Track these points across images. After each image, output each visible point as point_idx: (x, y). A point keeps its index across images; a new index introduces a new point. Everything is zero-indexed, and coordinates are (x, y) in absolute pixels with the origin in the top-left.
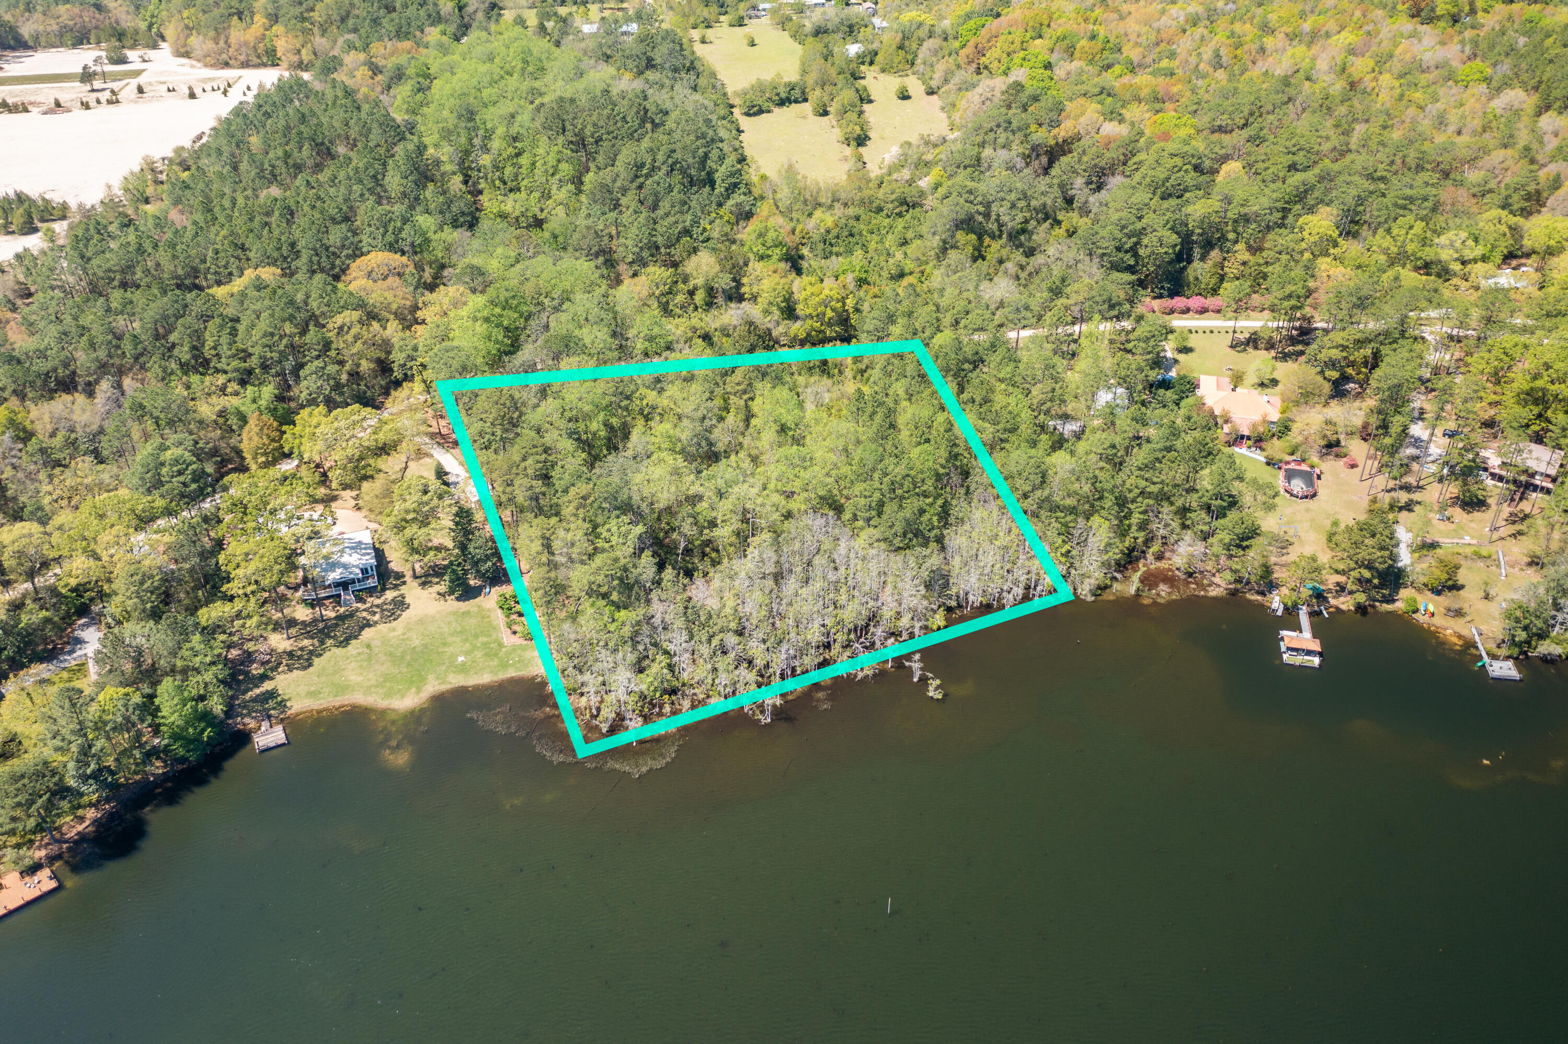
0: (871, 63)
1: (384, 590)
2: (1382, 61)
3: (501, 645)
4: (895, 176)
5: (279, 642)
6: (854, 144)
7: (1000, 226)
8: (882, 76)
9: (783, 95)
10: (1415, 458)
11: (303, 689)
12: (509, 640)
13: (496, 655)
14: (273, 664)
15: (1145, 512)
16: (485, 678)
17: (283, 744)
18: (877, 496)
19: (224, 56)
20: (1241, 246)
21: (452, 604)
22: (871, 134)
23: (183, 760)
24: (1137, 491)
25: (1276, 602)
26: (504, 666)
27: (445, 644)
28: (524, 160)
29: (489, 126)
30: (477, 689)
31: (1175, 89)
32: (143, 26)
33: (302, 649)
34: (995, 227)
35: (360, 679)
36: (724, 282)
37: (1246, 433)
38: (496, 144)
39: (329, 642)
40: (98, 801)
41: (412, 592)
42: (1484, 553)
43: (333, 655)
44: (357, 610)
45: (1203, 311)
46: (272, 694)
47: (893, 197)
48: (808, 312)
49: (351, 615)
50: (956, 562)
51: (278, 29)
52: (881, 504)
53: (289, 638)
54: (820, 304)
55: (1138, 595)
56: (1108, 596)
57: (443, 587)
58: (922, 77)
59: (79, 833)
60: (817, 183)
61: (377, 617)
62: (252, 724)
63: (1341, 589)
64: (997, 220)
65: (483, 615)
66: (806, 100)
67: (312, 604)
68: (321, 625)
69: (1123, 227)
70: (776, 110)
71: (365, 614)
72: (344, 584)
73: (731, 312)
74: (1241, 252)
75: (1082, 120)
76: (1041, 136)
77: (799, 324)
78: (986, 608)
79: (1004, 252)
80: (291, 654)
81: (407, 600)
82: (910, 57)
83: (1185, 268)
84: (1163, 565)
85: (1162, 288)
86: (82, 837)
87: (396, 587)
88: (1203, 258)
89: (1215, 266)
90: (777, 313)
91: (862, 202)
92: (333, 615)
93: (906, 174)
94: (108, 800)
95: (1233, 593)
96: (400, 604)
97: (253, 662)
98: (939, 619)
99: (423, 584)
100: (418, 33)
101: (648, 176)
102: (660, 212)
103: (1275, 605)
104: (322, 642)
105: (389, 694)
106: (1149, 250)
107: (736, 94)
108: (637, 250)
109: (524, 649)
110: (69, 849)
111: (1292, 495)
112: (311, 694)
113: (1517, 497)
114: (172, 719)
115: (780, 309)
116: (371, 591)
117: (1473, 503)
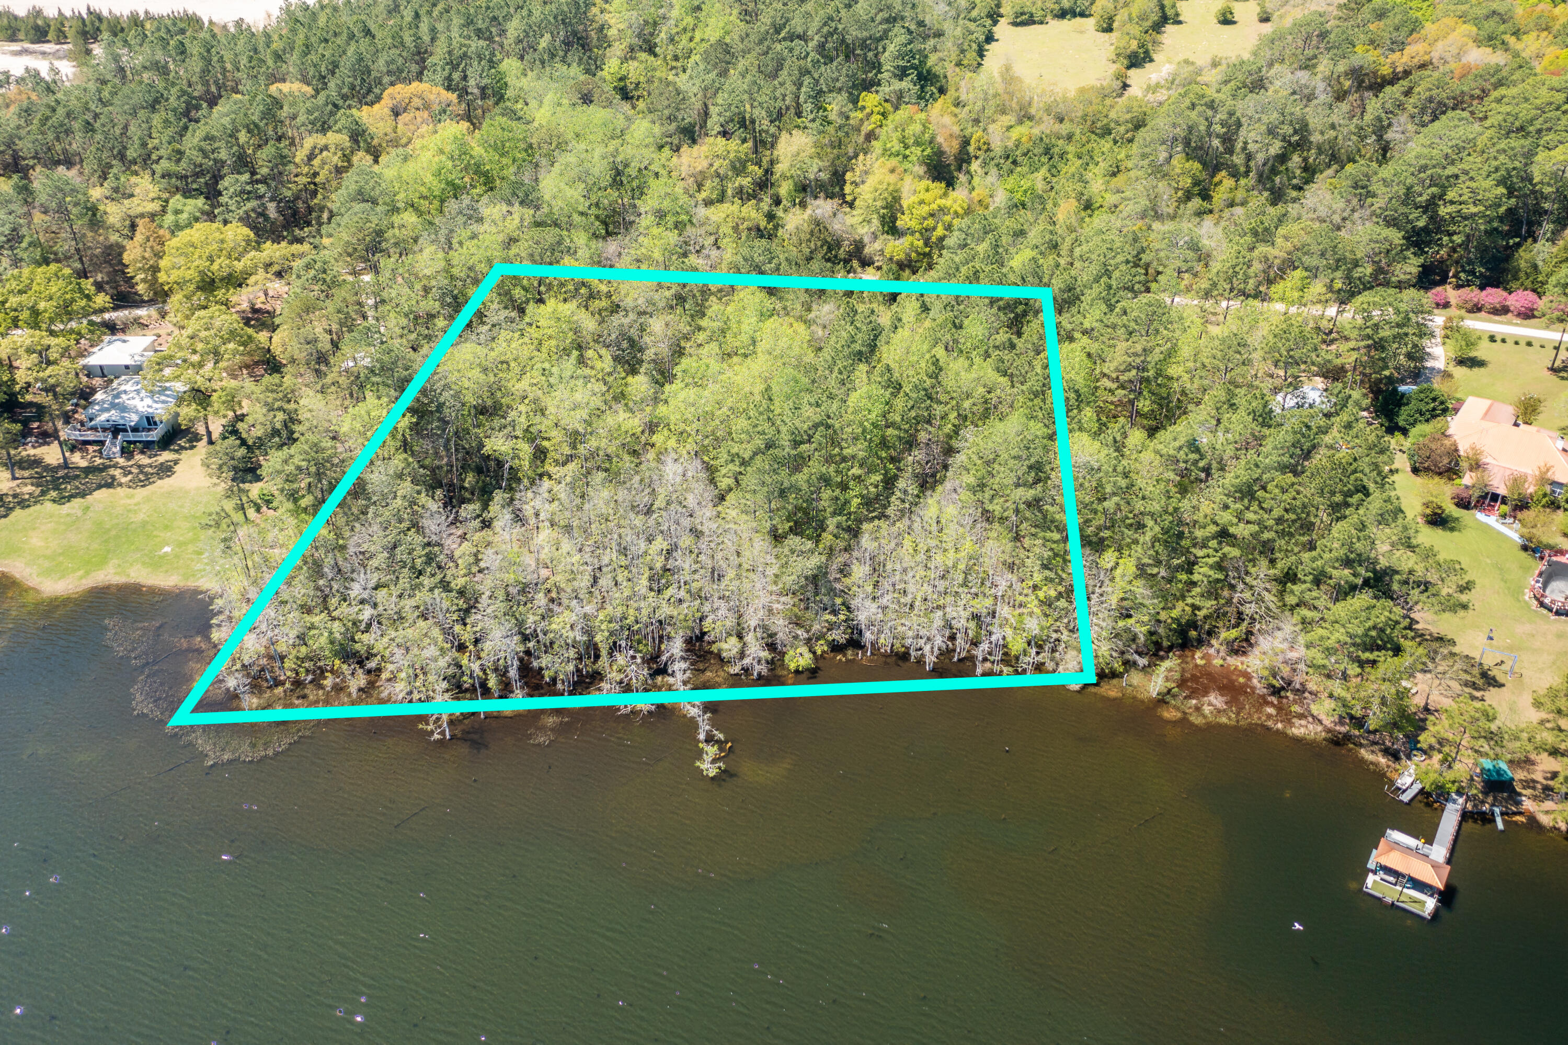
1: (164, 449)
4: (1152, 96)
6: (1125, 63)
9: (1066, 5)
22: (1156, 57)
24: (1213, 529)
25: (1409, 777)
27: (166, 527)
33: (16, 495)
34: (1238, 159)
35: (40, 544)
36: (813, 170)
37: (1502, 491)
39: (51, 495)
43: (35, 512)
44: (114, 466)
45: (1527, 315)
47: (1128, 116)
48: (912, 225)
53: (14, 479)
54: (929, 215)
55: (1162, 700)
56: (1111, 690)
66: (1091, 14)
67: (73, 447)
68: (61, 473)
69: (1424, 170)
70: (1053, 23)
71: (116, 472)
72: (116, 430)
75: (1440, 46)
76: (1367, 57)
77: (899, 241)
79: (1241, 194)
81: (176, 468)
83: (1517, 248)
84: (1235, 662)
85: (1472, 273)
87: (178, 450)
88: (1553, 238)
90: (876, 222)
92: (85, 464)
95: (1338, 741)
96: (165, 471)
98: (806, 657)
99: (211, 454)
103: (1405, 780)
104: (43, 493)
106: (1457, 208)
111: (1542, 604)
115: (880, 217)
116: (147, 446)
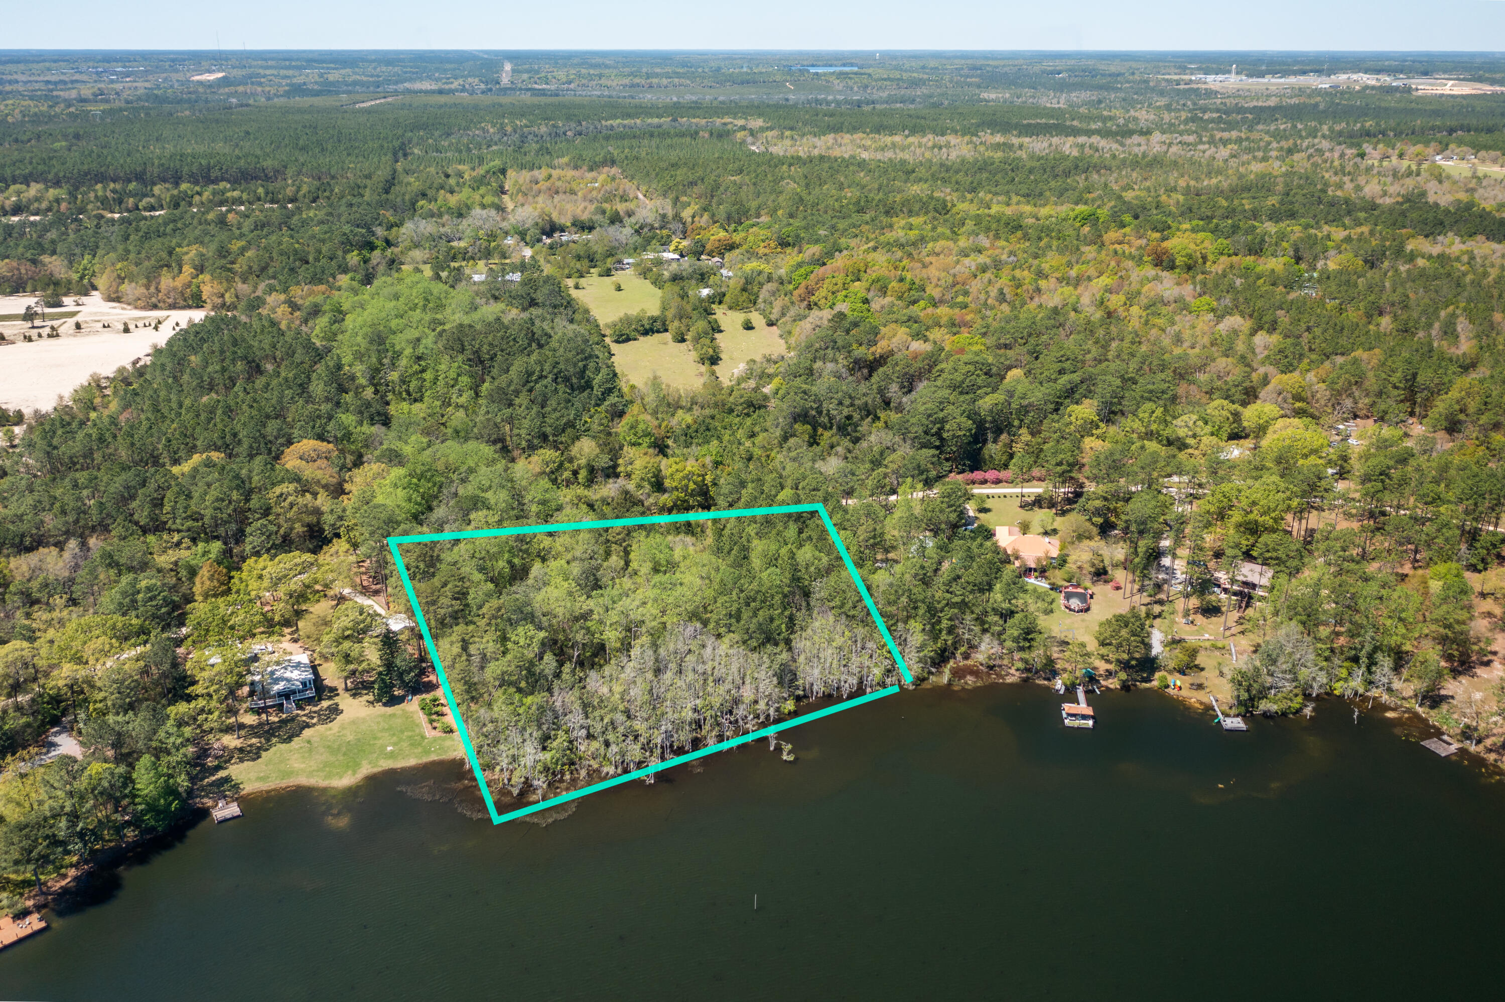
0: (720, 303)
1: (320, 700)
2: (1131, 299)
3: (423, 737)
4: (743, 385)
5: (231, 741)
6: (707, 362)
7: (830, 419)
8: (729, 313)
9: (647, 327)
10: (1165, 581)
11: (253, 775)
12: (429, 733)
13: (420, 744)
14: (227, 757)
15: (950, 619)
16: (412, 762)
17: (239, 816)
18: (735, 606)
19: (154, 300)
20: (1024, 431)
21: (380, 709)
22: (722, 356)
23: (153, 829)
24: (945, 602)
25: (1059, 684)
26: (427, 752)
27: (375, 738)
28: (428, 375)
29: (397, 348)
30: (404, 770)
31: (968, 318)
32: (75, 277)
33: (250, 746)
34: (826, 420)
35: (303, 766)
36: (604, 461)
37: (1033, 566)
38: (403, 362)
39: (274, 740)
40: (78, 863)
41: (345, 701)
42: (1220, 645)
43: (278, 750)
44: (298, 715)
45: (997, 482)
46: (227, 780)
47: (742, 400)
48: (674, 484)
49: (293, 719)
50: (802, 659)
51: (205, 277)
52: (739, 611)
53: (239, 738)
54: (684, 478)
55: (950, 684)
56: (926, 685)
57: (371, 697)
58: (763, 313)
59: (62, 887)
60: (678, 390)
61: (315, 721)
62: (209, 802)
63: (1109, 674)
64: (828, 414)
65: (407, 716)
66: (666, 330)
67: (258, 711)
68: (266, 728)
69: (930, 416)
70: (641, 338)
71: (304, 718)
72: (286, 695)
73: (609, 486)
74: (1025, 435)
75: (894, 340)
76: (860, 352)
77: (666, 496)
78: (829, 699)
79: (834, 439)
80: (241, 750)
81: (340, 707)
82: (753, 298)
83: (981, 449)
84: (969, 662)
85: (964, 465)
86: (65, 890)
87: (330, 698)
88: (995, 441)
89: (1005, 445)
90: (648, 487)
91: (716, 405)
92: (276, 719)
93: (752, 384)
94: (86, 862)
95: (1025, 680)
96: (335, 711)
97: (209, 756)
98: (790, 706)
99: (354, 696)
100: (331, 279)
101: (536, 382)
102: (548, 409)
103: (1058, 687)
104: (268, 740)
105: (329, 776)
106: (951, 433)
107: (607, 326)
108: (529, 437)
109: (444, 739)
110: (53, 900)
111: (1070, 610)
112: (259, 779)
113: (1243, 605)
114: (146, 792)
115: (650, 483)
116: (310, 701)
117: (1211, 611)
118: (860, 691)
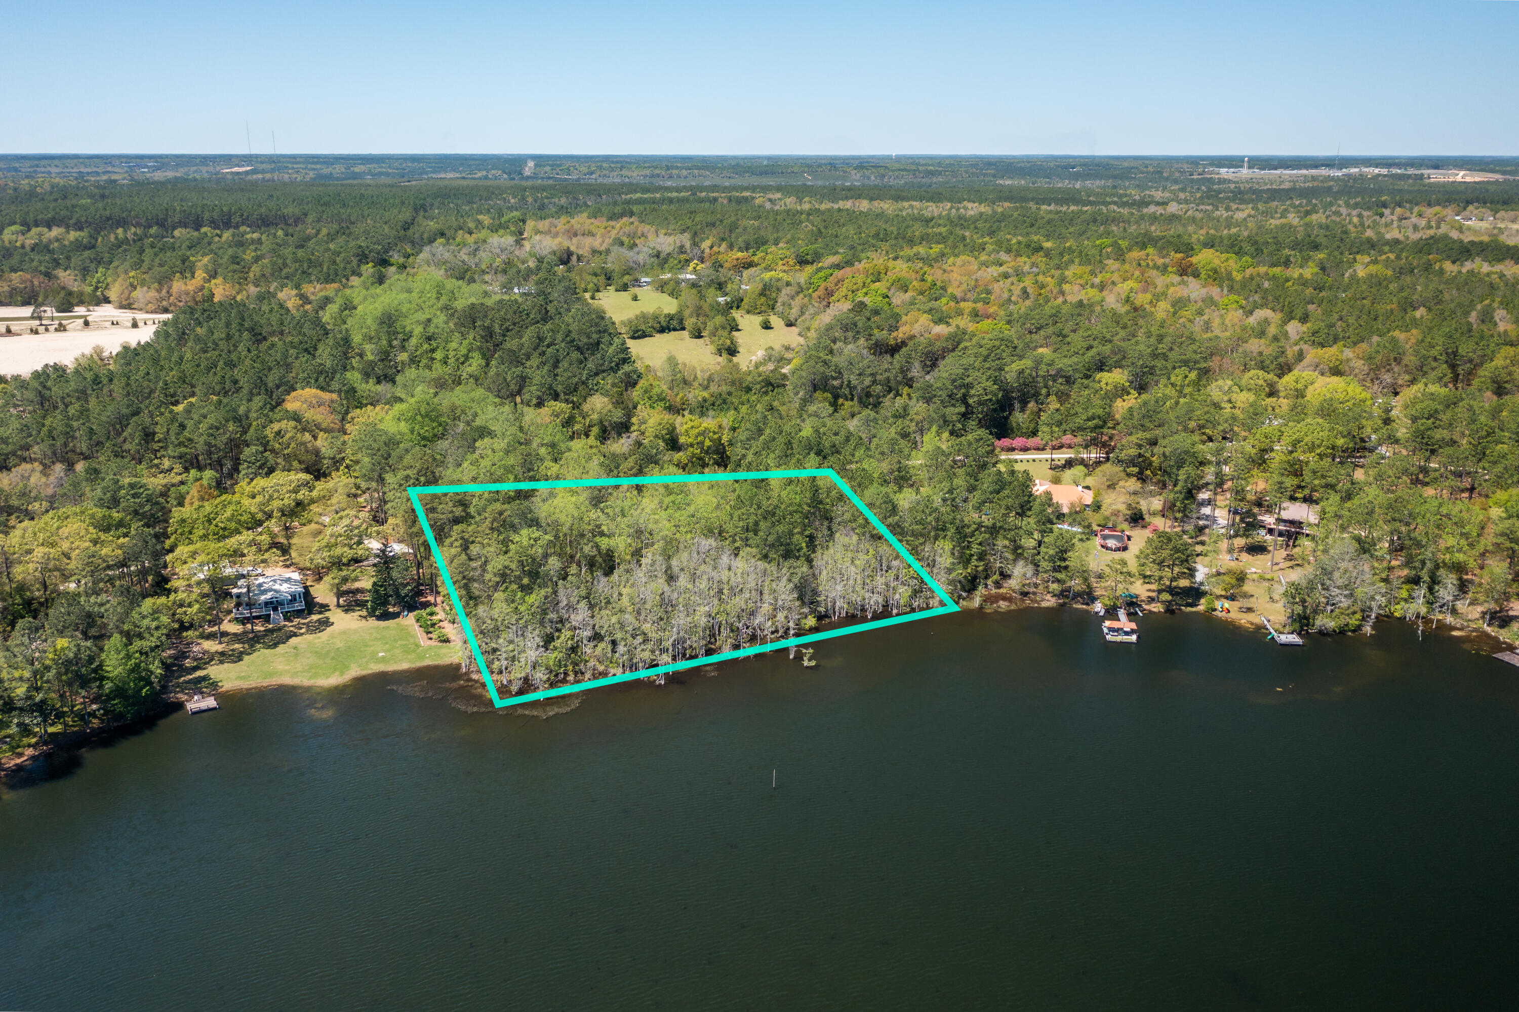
0: (738, 307)
1: (310, 613)
2: (1157, 297)
3: (418, 646)
4: (761, 369)
5: (212, 646)
6: (725, 355)
7: (851, 389)
8: (748, 316)
9: (664, 324)
10: (1206, 527)
11: (233, 675)
12: (425, 643)
13: (414, 651)
14: (208, 659)
15: (980, 544)
16: (405, 666)
17: (215, 709)
19: (165, 303)
20: (1052, 398)
21: (373, 622)
22: (740, 349)
23: (121, 716)
25: (1098, 607)
26: (423, 658)
27: (366, 646)
28: (438, 355)
29: (408, 329)
30: (395, 673)
31: (991, 310)
32: (89, 289)
33: (233, 650)
34: (847, 392)
35: (287, 668)
36: (618, 415)
37: (1067, 511)
38: (413, 341)
39: (258, 646)
40: (37, 743)
41: (337, 617)
42: (1268, 576)
43: (262, 654)
44: (285, 626)
45: (1025, 449)
46: (205, 678)
47: (760, 381)
48: (690, 440)
49: (280, 629)
50: (824, 576)
51: (219, 280)
53: (220, 643)
54: (699, 434)
55: (981, 608)
57: (364, 613)
58: (781, 315)
59: (16, 765)
60: (694, 369)
61: (303, 631)
62: (182, 697)
63: (1151, 600)
64: (849, 385)
65: (403, 629)
66: (683, 329)
67: (243, 621)
68: (251, 636)
69: (954, 381)
70: (658, 335)
71: (292, 629)
72: (274, 605)
73: (622, 441)
74: (1053, 404)
75: (916, 326)
76: (881, 336)
77: (681, 454)
78: (851, 619)
79: (856, 409)
80: (222, 654)
81: (331, 620)
82: (771, 303)
83: (1007, 418)
84: (1001, 591)
85: (992, 432)
86: (19, 768)
87: (320, 613)
88: (1023, 410)
89: (1032, 413)
90: (662, 444)
91: (733, 383)
92: (262, 629)
93: (771, 366)
94: (46, 743)
95: (1062, 605)
96: (326, 623)
97: (188, 657)
98: (811, 622)
99: (346, 611)
100: (344, 280)
101: (548, 346)
102: (558, 371)
103: (1097, 609)
104: (252, 646)
105: (315, 676)
106: (976, 399)
107: (623, 323)
108: (539, 393)
109: (440, 648)
110: (6, 775)
111: (1107, 549)
112: (239, 678)
113: (1291, 543)
115: (664, 440)
116: (299, 613)
117: (1257, 549)
118: (885, 613)
